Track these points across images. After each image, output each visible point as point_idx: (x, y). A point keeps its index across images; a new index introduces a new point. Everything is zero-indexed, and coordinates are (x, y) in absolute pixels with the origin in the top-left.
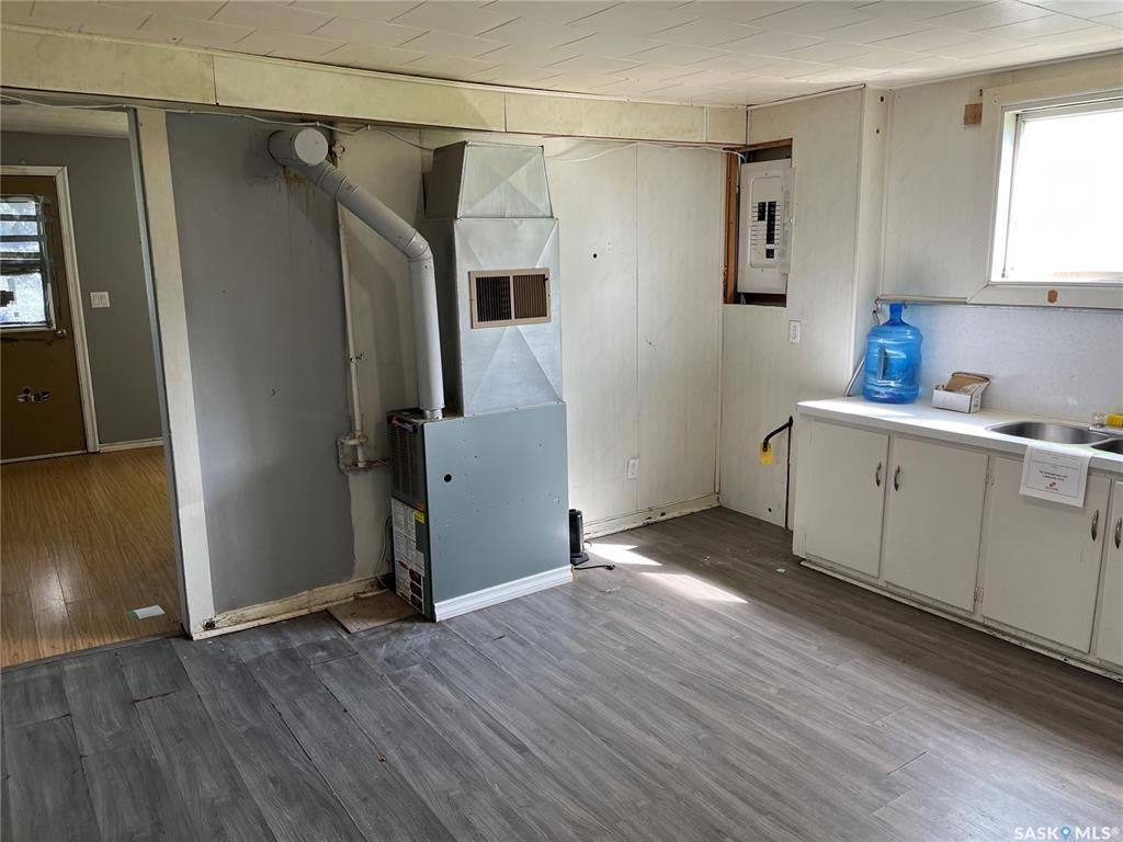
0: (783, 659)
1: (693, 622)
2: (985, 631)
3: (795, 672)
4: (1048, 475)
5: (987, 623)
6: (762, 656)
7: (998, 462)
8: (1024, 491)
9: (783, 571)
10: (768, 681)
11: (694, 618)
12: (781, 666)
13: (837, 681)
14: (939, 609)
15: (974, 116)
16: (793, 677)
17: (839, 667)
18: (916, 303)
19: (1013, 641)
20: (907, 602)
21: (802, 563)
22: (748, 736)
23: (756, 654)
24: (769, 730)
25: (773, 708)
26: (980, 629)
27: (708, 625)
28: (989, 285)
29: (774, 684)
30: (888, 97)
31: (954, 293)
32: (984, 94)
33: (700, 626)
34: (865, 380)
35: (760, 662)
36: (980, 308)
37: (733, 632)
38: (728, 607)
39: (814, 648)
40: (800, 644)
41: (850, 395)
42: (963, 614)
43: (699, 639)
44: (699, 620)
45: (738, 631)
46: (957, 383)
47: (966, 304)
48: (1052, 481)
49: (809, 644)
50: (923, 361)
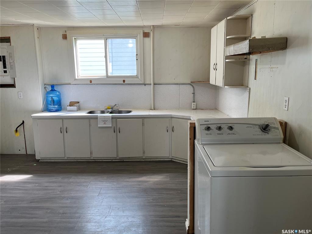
0: (55, 185)
1: (21, 187)
2: (94, 161)
3: (60, 186)
4: (104, 121)
5: (94, 158)
6: (48, 186)
7: (92, 120)
8: (99, 126)
9: (36, 165)
10: (55, 191)
11: (20, 185)
12: (56, 186)
13: (72, 183)
14: (81, 160)
15: (65, 37)
16: (61, 187)
17: (70, 180)
18: (57, 85)
19: (100, 161)
20: (73, 161)
21: (39, 161)
22: (61, 205)
23: (46, 186)
24: (65, 201)
25: (62, 196)
26: (92, 161)
27: (26, 186)
28: (75, 79)
29: (57, 191)
30: (39, 28)
31: (67, 82)
32: (67, 32)
33: (24, 187)
34: (47, 106)
35: (49, 188)
36: (75, 85)
37: (35, 184)
38: (28, 179)
39: (60, 179)
40: (56, 179)
41: (43, 111)
42: (88, 159)
43: (26, 190)
44: (21, 185)
45: (36, 183)
46: (72, 104)
47: (70, 84)
48: (104, 122)
49: (58, 179)
50: (62, 100)
